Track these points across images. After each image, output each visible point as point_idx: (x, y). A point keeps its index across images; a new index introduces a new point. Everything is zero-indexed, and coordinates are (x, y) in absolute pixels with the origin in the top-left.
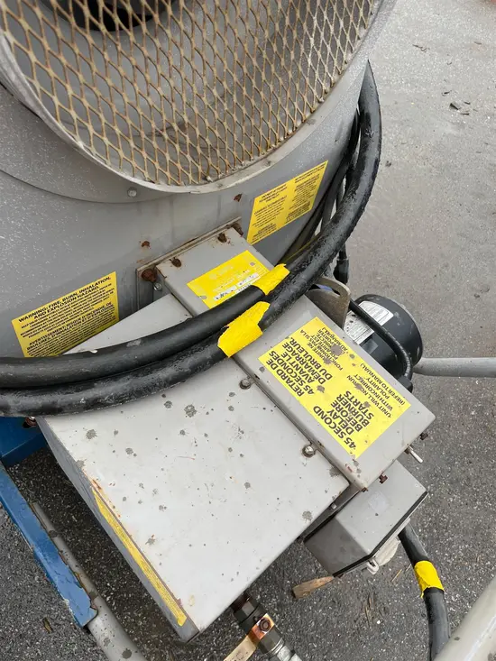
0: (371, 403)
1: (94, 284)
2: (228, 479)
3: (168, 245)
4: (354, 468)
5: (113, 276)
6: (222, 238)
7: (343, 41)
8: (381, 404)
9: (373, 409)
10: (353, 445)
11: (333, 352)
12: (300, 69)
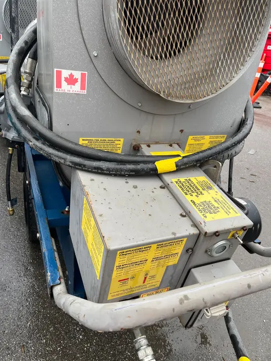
0: (220, 207)
1: (114, 139)
2: (142, 210)
3: (147, 138)
4: (203, 224)
5: (122, 140)
6: (171, 145)
7: (233, 69)
8: (225, 210)
9: (220, 210)
10: (206, 217)
11: (207, 188)
12: (214, 73)
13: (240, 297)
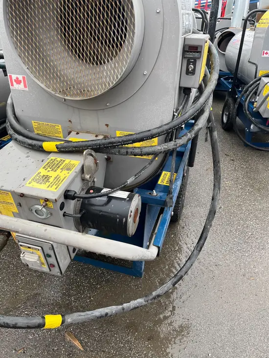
1: (54, 125)
5: (60, 126)
8: (51, 185)
10: (30, 183)
11: (67, 169)
13: (60, 243)
